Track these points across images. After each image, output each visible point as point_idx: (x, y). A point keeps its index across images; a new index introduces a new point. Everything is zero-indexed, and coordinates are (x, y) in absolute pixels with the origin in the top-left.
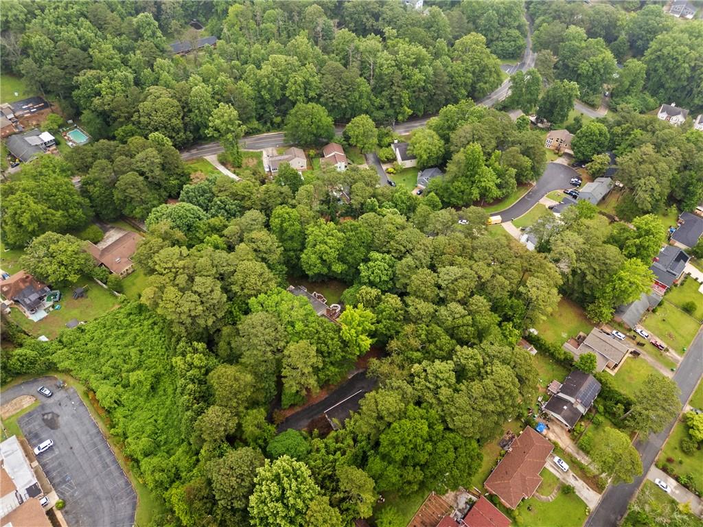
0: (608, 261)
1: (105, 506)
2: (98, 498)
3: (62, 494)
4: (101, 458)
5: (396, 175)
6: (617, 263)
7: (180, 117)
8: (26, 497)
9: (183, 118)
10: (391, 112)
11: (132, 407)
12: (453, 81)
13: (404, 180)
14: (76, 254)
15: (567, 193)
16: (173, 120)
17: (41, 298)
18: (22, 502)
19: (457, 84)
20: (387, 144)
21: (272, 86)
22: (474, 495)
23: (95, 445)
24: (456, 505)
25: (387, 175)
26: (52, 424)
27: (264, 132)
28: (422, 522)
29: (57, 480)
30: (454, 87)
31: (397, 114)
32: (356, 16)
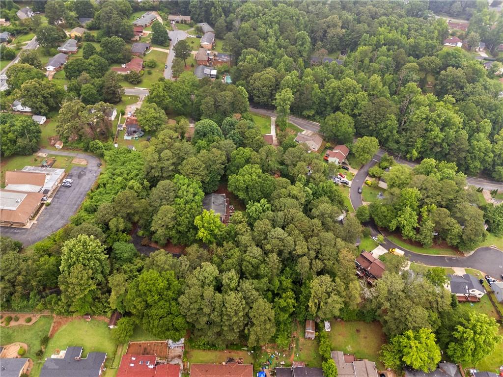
0: (408, 316)
1: (57, 217)
2: (59, 213)
3: (53, 201)
4: (77, 200)
5: (369, 188)
6: (414, 323)
7: (270, 89)
8: (42, 191)
9: (272, 90)
10: (403, 148)
11: (107, 192)
12: (473, 153)
13: (371, 193)
14: (154, 118)
15: (486, 278)
16: (265, 88)
17: (135, 132)
18: (39, 192)
19: (475, 157)
20: (384, 166)
21: (334, 95)
22: (184, 366)
23: (81, 194)
24: (169, 360)
25: (364, 184)
26: (80, 176)
27: (317, 122)
28: (145, 348)
29: (57, 196)
30: (471, 157)
31: (407, 152)
32: (444, 82)
